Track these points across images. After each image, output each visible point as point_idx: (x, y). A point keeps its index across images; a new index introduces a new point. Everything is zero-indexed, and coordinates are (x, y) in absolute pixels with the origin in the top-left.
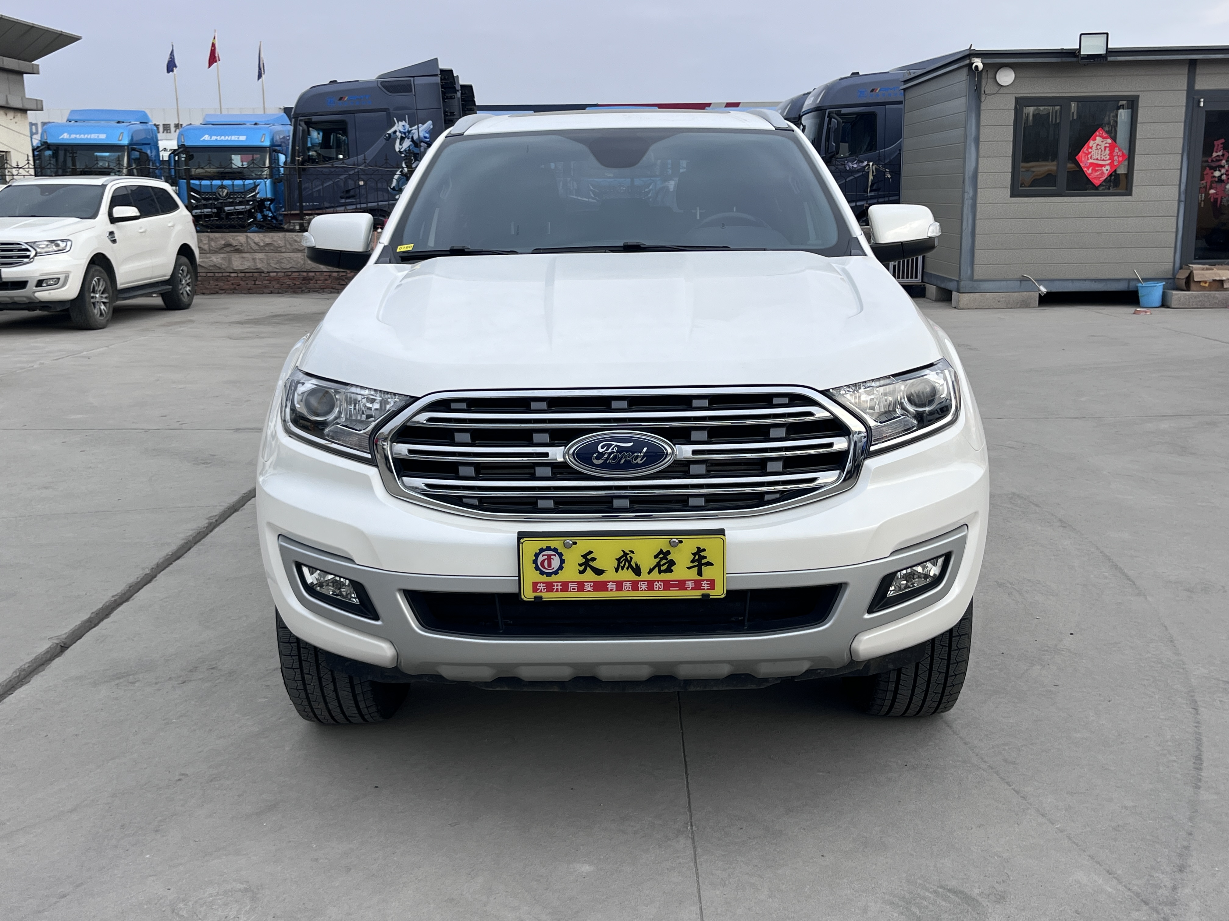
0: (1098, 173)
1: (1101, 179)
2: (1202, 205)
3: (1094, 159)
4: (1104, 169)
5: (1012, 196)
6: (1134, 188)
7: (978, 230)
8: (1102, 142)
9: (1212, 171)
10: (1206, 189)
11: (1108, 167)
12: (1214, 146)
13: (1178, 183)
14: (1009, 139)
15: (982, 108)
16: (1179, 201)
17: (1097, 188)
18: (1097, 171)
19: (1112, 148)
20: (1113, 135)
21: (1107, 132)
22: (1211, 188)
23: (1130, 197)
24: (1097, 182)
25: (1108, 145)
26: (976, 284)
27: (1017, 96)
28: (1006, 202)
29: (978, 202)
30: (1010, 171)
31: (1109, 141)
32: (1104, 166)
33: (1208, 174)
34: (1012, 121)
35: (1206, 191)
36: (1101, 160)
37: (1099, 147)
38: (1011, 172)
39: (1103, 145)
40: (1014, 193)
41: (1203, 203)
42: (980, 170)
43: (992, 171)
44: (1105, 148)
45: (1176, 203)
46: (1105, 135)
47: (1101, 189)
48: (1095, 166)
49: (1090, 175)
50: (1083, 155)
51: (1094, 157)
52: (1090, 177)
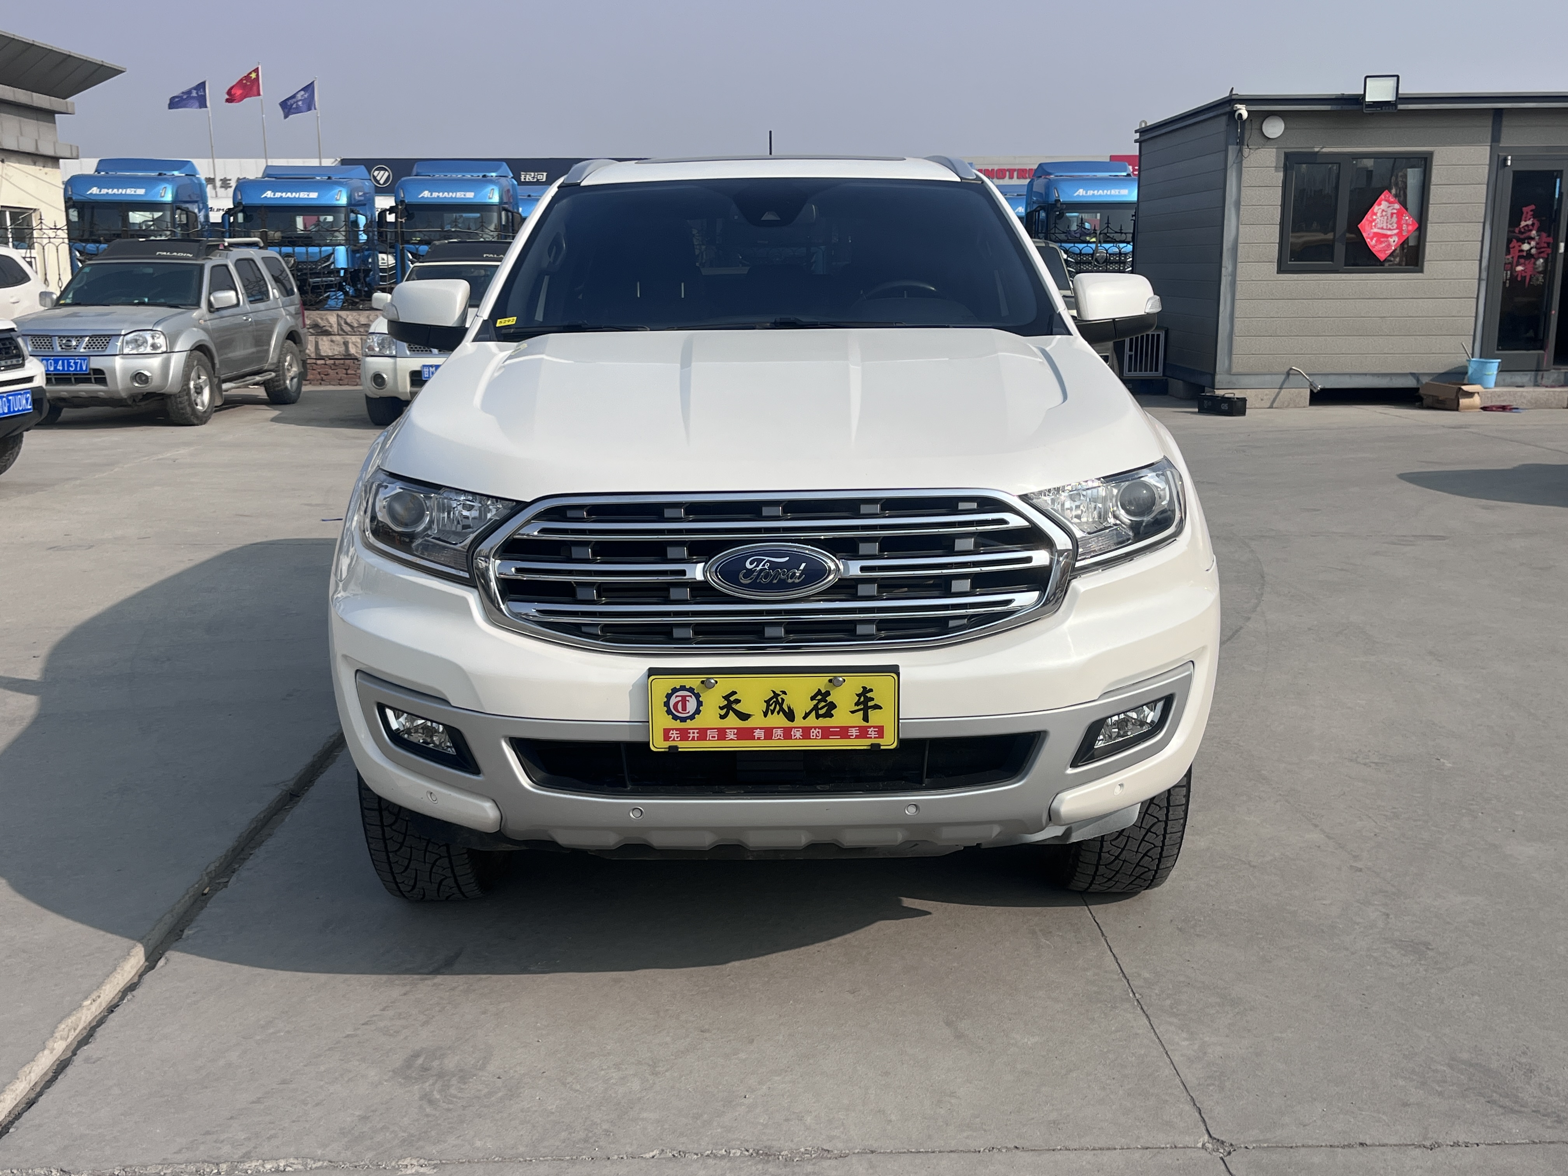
0: (1384, 245)
1: (1387, 252)
2: (1507, 285)
3: (1379, 228)
4: (1391, 240)
5: (1280, 271)
6: (1426, 264)
7: (1237, 314)
8: (1389, 207)
9: (1520, 244)
10: (1511, 266)
11: (1396, 239)
12: (1522, 213)
13: (1479, 258)
14: (1276, 203)
15: (1244, 165)
16: (1480, 279)
17: (1382, 263)
18: (1381, 242)
19: (1399, 215)
20: (1402, 199)
21: (1396, 196)
22: (1517, 265)
23: (1420, 274)
24: (1382, 256)
25: (1395, 211)
26: (1234, 378)
27: (1287, 150)
28: (1273, 279)
29: (1238, 279)
30: (1278, 241)
31: (1397, 206)
32: (1391, 236)
33: (1514, 247)
34: (1281, 182)
35: (1512, 267)
36: (1387, 229)
37: (1384, 213)
38: (1279, 243)
39: (1390, 211)
40: (1282, 269)
41: (1508, 281)
42: (1240, 240)
43: (1256, 241)
44: (1392, 214)
45: (1476, 281)
46: (1392, 199)
47: (1387, 264)
48: (1381, 237)
49: (1374, 247)
50: (1367, 223)
51: (1379, 226)
52: (1373, 250)
